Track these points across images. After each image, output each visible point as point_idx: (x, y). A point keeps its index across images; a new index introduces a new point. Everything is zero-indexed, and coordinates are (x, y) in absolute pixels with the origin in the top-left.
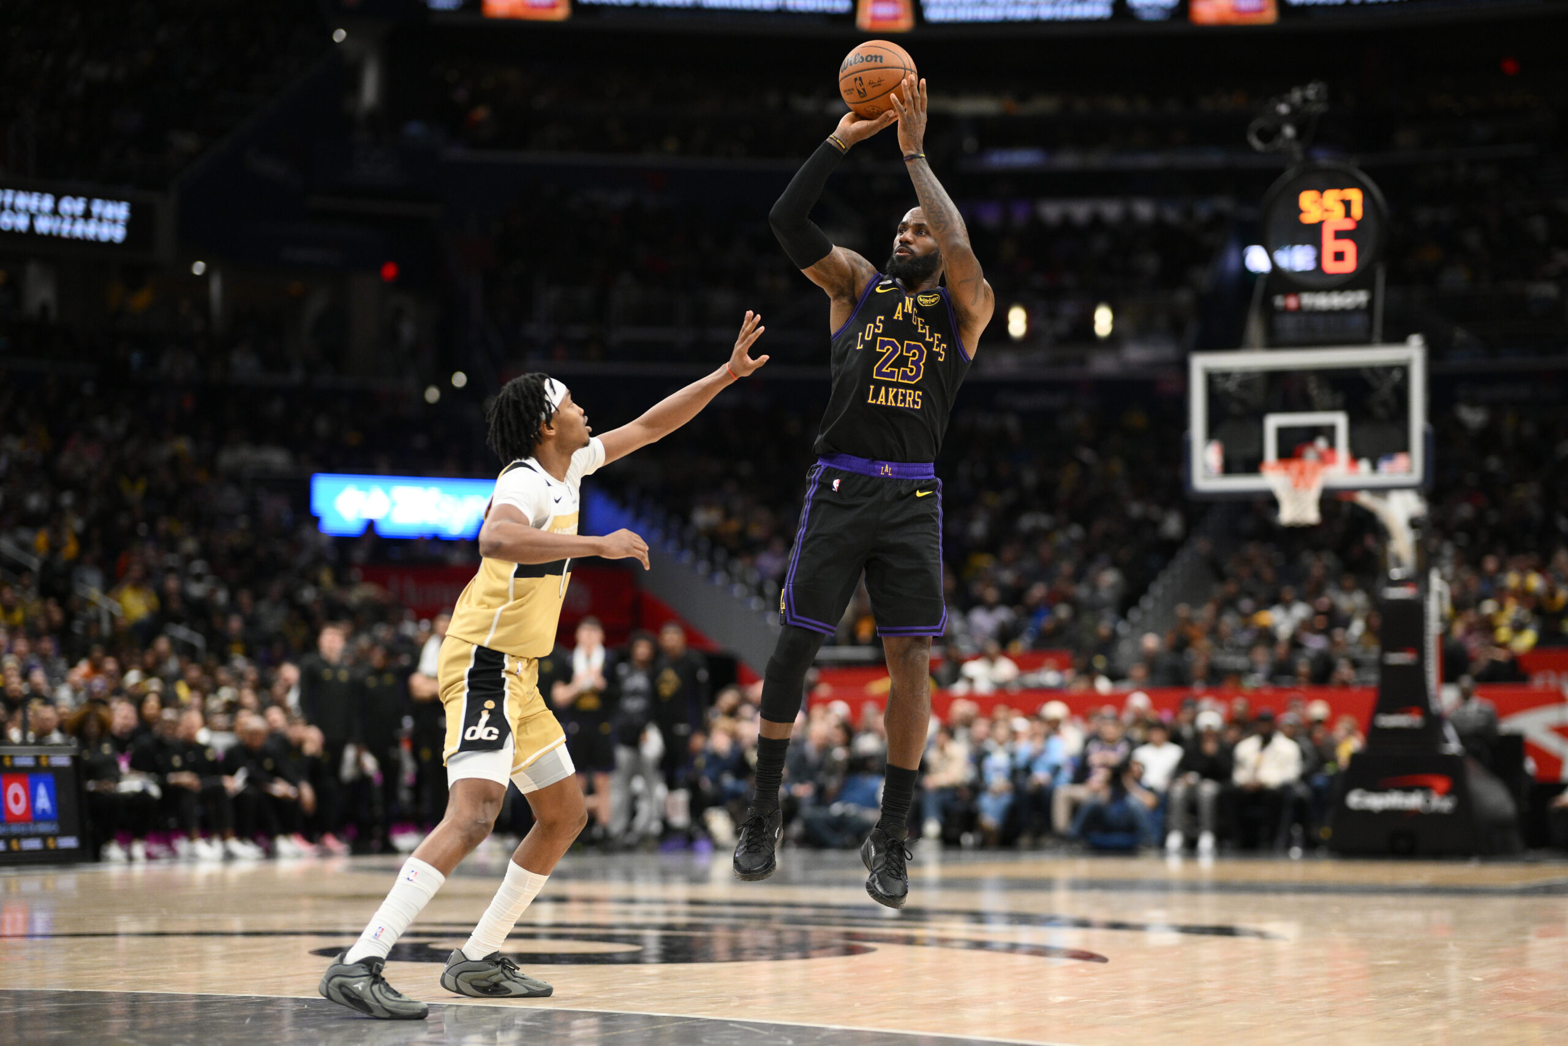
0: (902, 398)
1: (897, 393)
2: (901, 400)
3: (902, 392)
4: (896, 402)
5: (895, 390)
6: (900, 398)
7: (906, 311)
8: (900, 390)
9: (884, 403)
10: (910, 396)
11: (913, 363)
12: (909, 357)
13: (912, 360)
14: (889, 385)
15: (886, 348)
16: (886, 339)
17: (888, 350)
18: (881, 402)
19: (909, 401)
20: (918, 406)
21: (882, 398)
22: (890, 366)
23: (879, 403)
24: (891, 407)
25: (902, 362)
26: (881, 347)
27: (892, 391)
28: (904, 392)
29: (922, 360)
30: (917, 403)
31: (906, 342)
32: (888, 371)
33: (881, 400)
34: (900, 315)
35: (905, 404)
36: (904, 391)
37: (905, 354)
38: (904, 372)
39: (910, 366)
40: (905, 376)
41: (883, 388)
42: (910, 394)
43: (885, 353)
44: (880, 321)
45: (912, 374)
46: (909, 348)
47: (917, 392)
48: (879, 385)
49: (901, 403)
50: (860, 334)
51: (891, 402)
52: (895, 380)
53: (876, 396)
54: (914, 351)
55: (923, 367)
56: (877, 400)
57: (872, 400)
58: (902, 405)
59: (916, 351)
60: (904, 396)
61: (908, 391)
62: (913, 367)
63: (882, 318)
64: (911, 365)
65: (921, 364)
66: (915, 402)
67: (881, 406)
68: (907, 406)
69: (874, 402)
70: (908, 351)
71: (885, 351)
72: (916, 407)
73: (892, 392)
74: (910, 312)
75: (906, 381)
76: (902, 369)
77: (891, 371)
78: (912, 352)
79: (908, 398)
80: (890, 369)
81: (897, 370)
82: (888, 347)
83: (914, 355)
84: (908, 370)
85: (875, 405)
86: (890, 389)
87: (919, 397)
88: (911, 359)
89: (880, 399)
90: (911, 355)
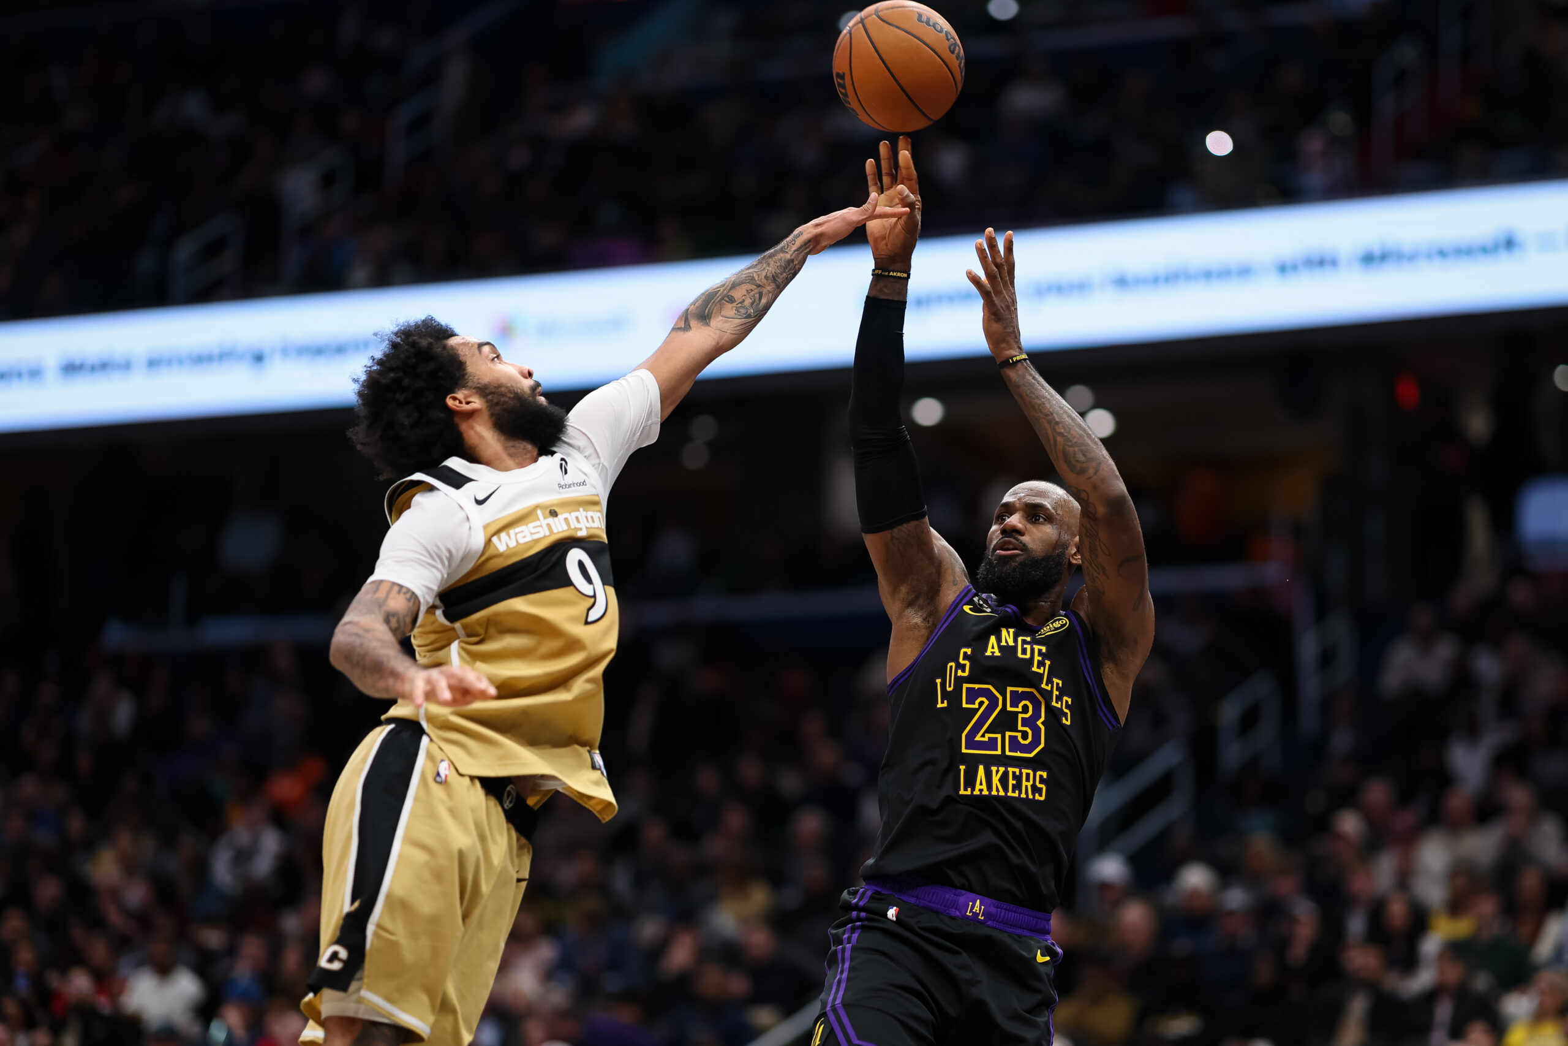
0: (1014, 782)
1: (1006, 773)
2: (1013, 785)
3: (1014, 773)
4: (1006, 789)
5: (1002, 769)
6: (1012, 782)
7: (1003, 643)
8: (1011, 770)
9: (985, 792)
10: (1028, 780)
11: (1025, 722)
12: (1017, 713)
13: (1022, 718)
14: (989, 762)
15: (977, 702)
16: (977, 686)
17: (981, 703)
18: (981, 790)
19: (1026, 786)
20: (1041, 795)
21: (981, 784)
22: (987, 731)
23: (976, 792)
24: (997, 797)
25: (1006, 722)
26: (970, 701)
27: (997, 771)
28: (1018, 773)
29: (1040, 717)
30: (1040, 791)
31: (1009, 689)
32: (986, 739)
33: (981, 787)
34: (996, 650)
35: (1020, 793)
36: (1017, 771)
37: (1009, 709)
38: (1013, 739)
39: (1020, 728)
40: (1015, 745)
41: (981, 768)
42: (1028, 775)
43: (977, 710)
44: (966, 656)
45: (1026, 742)
46: (1016, 699)
47: (1039, 773)
48: (972, 763)
49: (1014, 791)
50: (938, 681)
51: (997, 790)
52: (999, 752)
53: (971, 782)
54: (1023, 702)
55: (1043, 728)
56: (973, 789)
57: (965, 789)
58: (1016, 795)
59: (1027, 703)
60: (1018, 778)
61: (1024, 771)
62: (1027, 729)
63: (969, 651)
64: (1022, 726)
65: (1039, 723)
66: (1035, 789)
67: (981, 797)
68: (1023, 796)
69: (969, 792)
70: (1014, 704)
71: (976, 706)
72: (1037, 797)
73: (997, 773)
74: (1011, 643)
75: (1018, 754)
76: (1008, 734)
77: (989, 738)
78: (1021, 705)
79: (1024, 783)
80: (987, 736)
81: (999, 736)
82: (980, 699)
83: (1025, 709)
84: (1019, 735)
85: (972, 796)
86: (994, 769)
87: (1042, 780)
88: (1020, 716)
89: (978, 787)
90: (1020, 709)
